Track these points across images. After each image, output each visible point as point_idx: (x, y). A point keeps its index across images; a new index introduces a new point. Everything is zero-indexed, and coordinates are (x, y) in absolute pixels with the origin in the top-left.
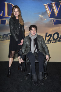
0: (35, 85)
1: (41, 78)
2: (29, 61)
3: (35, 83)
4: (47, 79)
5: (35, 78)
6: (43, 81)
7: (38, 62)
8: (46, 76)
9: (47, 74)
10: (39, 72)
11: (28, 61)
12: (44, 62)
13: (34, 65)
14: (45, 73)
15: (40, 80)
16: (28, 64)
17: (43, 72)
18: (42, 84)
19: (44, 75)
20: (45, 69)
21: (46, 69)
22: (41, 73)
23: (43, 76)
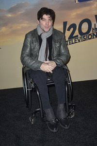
0: (52, 130)
1: (62, 115)
2: (35, 84)
3: (52, 126)
4: (75, 116)
5: (51, 117)
7: (53, 85)
8: (72, 110)
9: (75, 106)
10: (57, 105)
11: (33, 85)
12: (66, 83)
14: (69, 106)
15: (60, 121)
16: (34, 90)
17: (65, 104)
18: (66, 127)
19: (67, 109)
20: (68, 98)
21: (71, 96)
22: (61, 106)
23: (66, 111)
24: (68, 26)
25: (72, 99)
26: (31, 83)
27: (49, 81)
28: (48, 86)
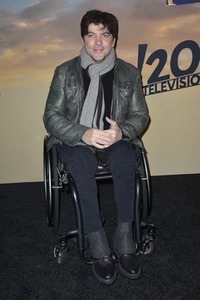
0: (101, 280)
1: (126, 248)
2: (69, 176)
4: (154, 251)
5: (100, 250)
6: (134, 261)
7: (110, 181)
8: (148, 238)
9: (154, 229)
10: (116, 225)
11: (64, 179)
12: (138, 177)
13: (95, 195)
14: (142, 228)
15: (120, 259)
16: (67, 189)
17: (134, 223)
18: (133, 275)
19: (137, 234)
20: (141, 210)
21: (146, 207)
22: (124, 228)
23: (134, 239)
24: (148, 55)
25: (149, 213)
26: (62, 173)
27: (101, 170)
28: (99, 182)
